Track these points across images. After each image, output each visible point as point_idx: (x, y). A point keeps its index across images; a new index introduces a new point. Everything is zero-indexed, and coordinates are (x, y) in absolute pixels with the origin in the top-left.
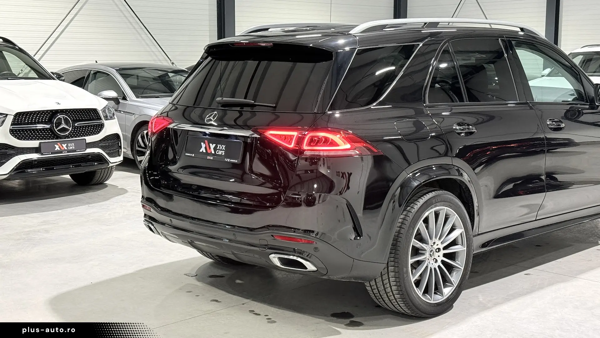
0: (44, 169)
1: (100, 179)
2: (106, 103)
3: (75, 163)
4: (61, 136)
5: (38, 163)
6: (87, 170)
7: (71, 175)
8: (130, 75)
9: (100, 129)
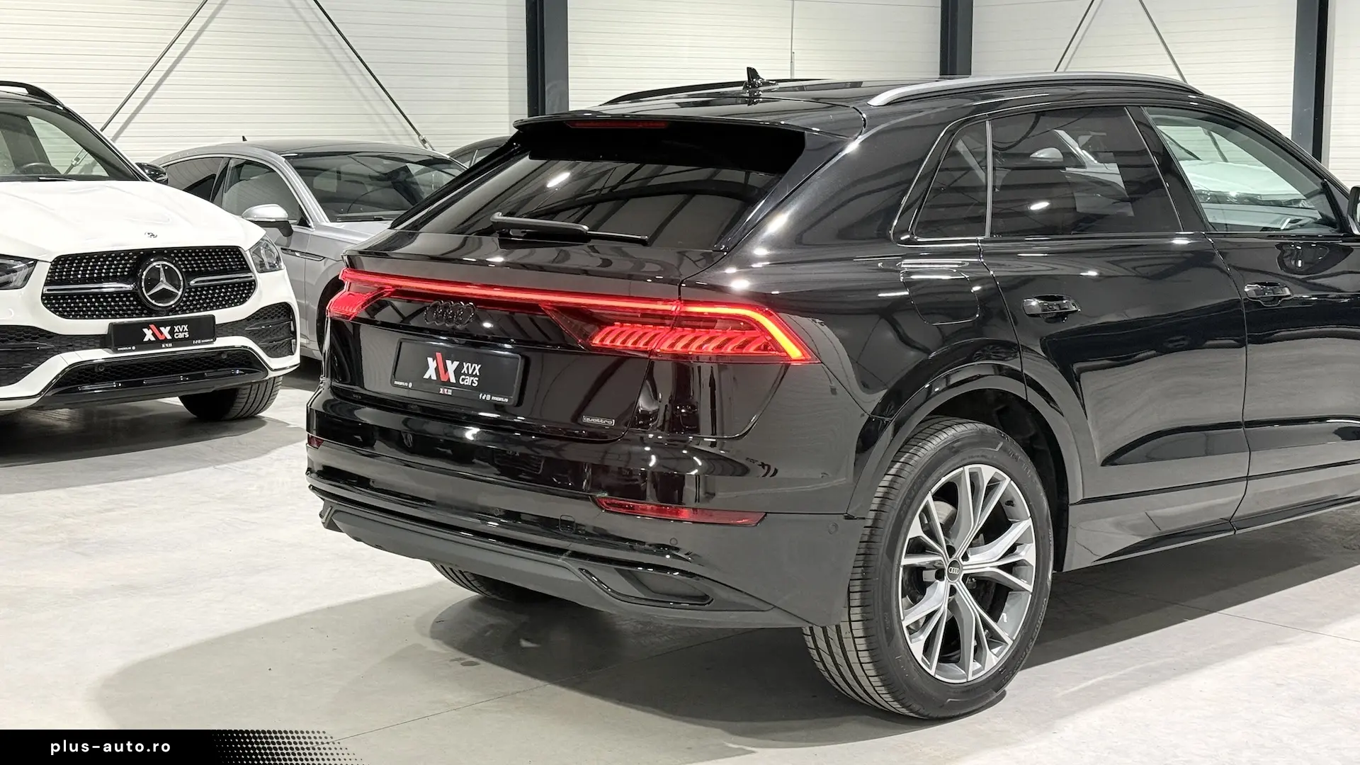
0: (120, 385)
1: (248, 406)
2: (260, 233)
3: (189, 371)
4: (159, 309)
5: (106, 370)
6: (217, 387)
7: (182, 399)
8: (317, 169)
9: (248, 293)
